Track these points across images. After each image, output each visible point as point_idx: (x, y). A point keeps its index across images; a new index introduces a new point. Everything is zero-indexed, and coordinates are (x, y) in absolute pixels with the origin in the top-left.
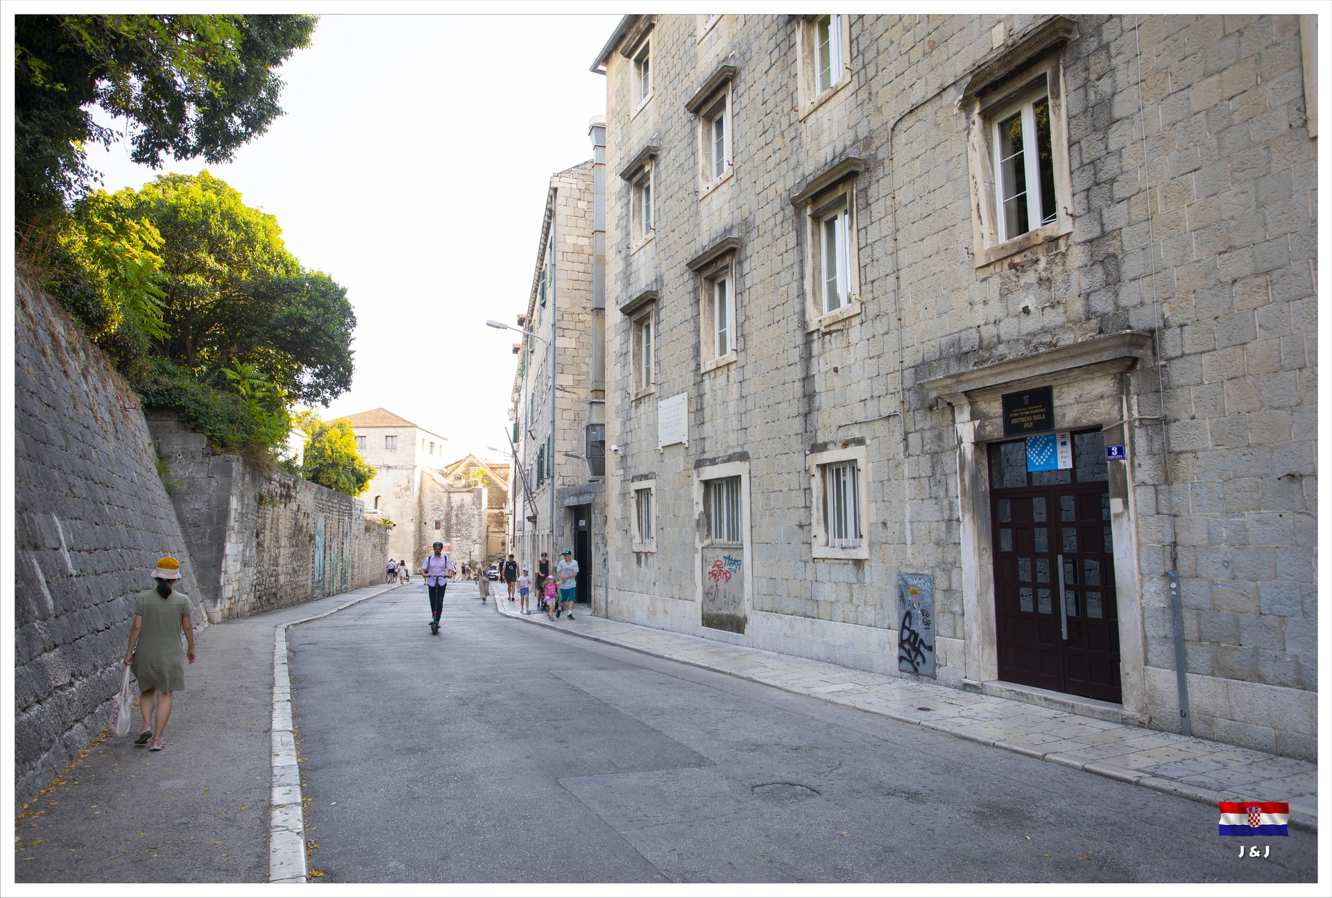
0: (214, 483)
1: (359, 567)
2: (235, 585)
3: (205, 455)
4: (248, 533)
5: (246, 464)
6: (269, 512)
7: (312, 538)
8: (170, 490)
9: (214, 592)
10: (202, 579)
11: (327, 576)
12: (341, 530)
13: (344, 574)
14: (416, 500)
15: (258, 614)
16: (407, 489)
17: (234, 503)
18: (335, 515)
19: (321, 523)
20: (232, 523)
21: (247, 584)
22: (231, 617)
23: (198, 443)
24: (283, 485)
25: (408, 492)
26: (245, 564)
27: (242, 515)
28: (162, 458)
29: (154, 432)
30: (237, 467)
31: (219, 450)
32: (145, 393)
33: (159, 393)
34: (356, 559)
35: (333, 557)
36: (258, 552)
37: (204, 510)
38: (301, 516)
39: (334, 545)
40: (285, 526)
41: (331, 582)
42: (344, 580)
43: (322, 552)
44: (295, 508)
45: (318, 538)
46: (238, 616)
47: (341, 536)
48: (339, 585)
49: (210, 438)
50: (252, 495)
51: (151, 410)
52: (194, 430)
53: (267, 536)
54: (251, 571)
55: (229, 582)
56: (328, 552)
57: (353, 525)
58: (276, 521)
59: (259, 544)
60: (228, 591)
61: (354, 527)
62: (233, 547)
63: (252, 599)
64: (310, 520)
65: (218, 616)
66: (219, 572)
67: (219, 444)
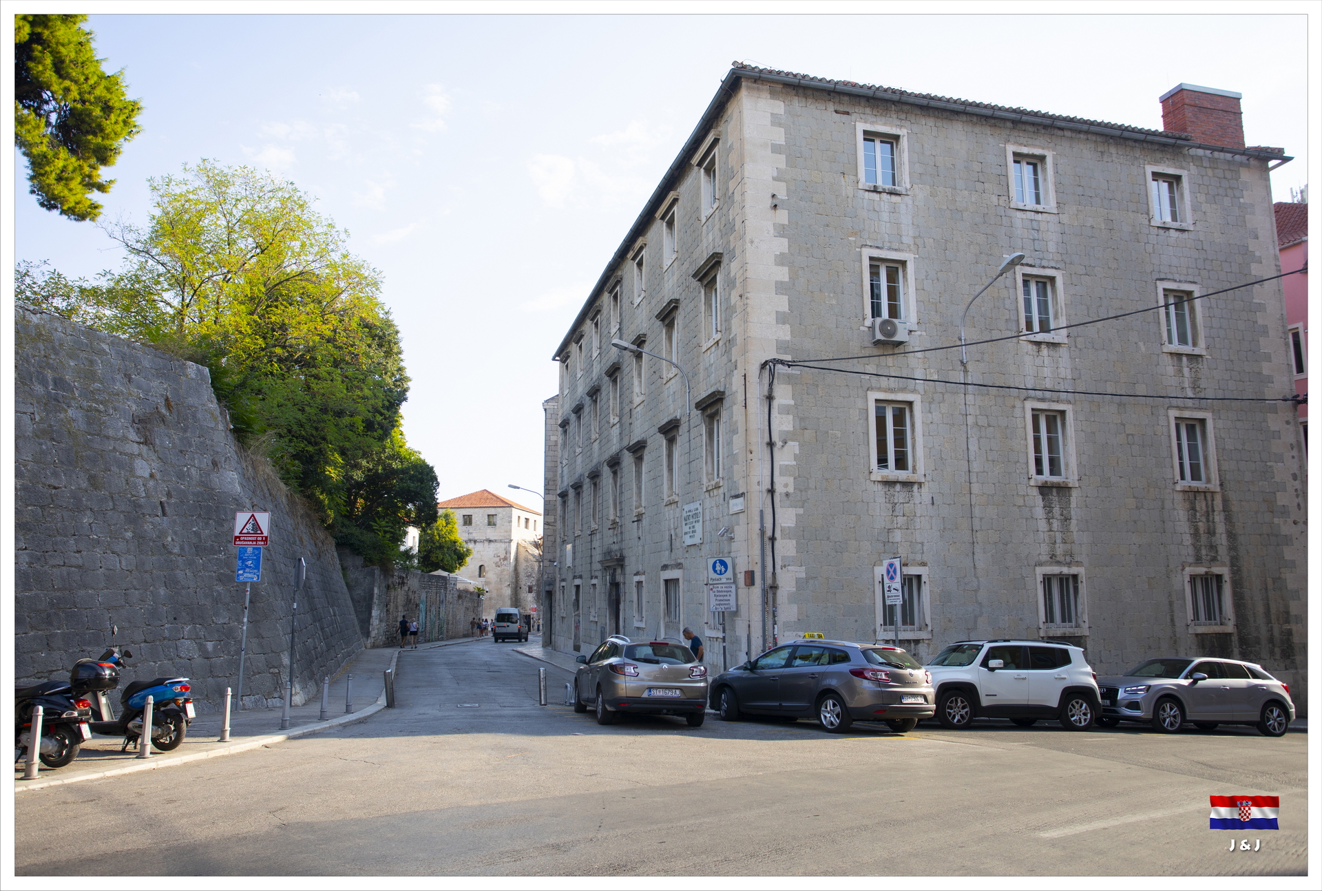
0: (367, 581)
1: (453, 624)
2: (376, 631)
3: (363, 567)
4: (382, 605)
5: (381, 570)
6: (393, 593)
7: (417, 605)
8: (347, 585)
9: (367, 634)
10: (362, 628)
11: (428, 629)
12: (438, 599)
13: (440, 628)
14: (511, 568)
15: (386, 647)
16: (505, 559)
17: (376, 591)
18: (434, 590)
19: (423, 596)
20: (375, 600)
21: (381, 631)
22: (374, 646)
23: (359, 561)
24: (400, 577)
25: (506, 562)
26: (381, 621)
27: (379, 596)
28: (344, 569)
29: (339, 555)
30: (377, 572)
31: (369, 564)
32: (336, 538)
33: (342, 537)
34: (451, 618)
35: (432, 617)
36: (387, 614)
37: (362, 594)
38: (410, 593)
39: (433, 609)
40: (401, 599)
41: (431, 633)
42: (440, 631)
43: (424, 614)
44: (407, 589)
45: (421, 605)
46: (378, 647)
47: (438, 603)
48: (437, 635)
49: (365, 558)
50: (384, 585)
51: (339, 546)
52: (357, 555)
53: (392, 606)
54: (384, 624)
55: (373, 629)
56: (428, 613)
57: (447, 595)
58: (395, 598)
59: (387, 610)
60: (373, 634)
61: (449, 597)
62: (375, 613)
63: (384, 639)
64: (416, 595)
65: (369, 646)
66: (369, 624)
67: (369, 561)
